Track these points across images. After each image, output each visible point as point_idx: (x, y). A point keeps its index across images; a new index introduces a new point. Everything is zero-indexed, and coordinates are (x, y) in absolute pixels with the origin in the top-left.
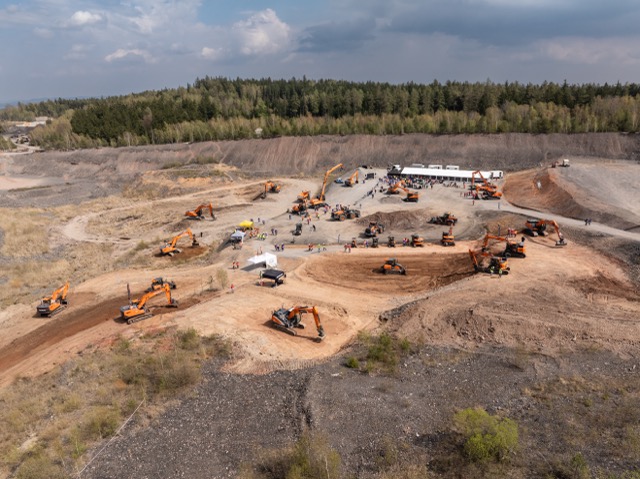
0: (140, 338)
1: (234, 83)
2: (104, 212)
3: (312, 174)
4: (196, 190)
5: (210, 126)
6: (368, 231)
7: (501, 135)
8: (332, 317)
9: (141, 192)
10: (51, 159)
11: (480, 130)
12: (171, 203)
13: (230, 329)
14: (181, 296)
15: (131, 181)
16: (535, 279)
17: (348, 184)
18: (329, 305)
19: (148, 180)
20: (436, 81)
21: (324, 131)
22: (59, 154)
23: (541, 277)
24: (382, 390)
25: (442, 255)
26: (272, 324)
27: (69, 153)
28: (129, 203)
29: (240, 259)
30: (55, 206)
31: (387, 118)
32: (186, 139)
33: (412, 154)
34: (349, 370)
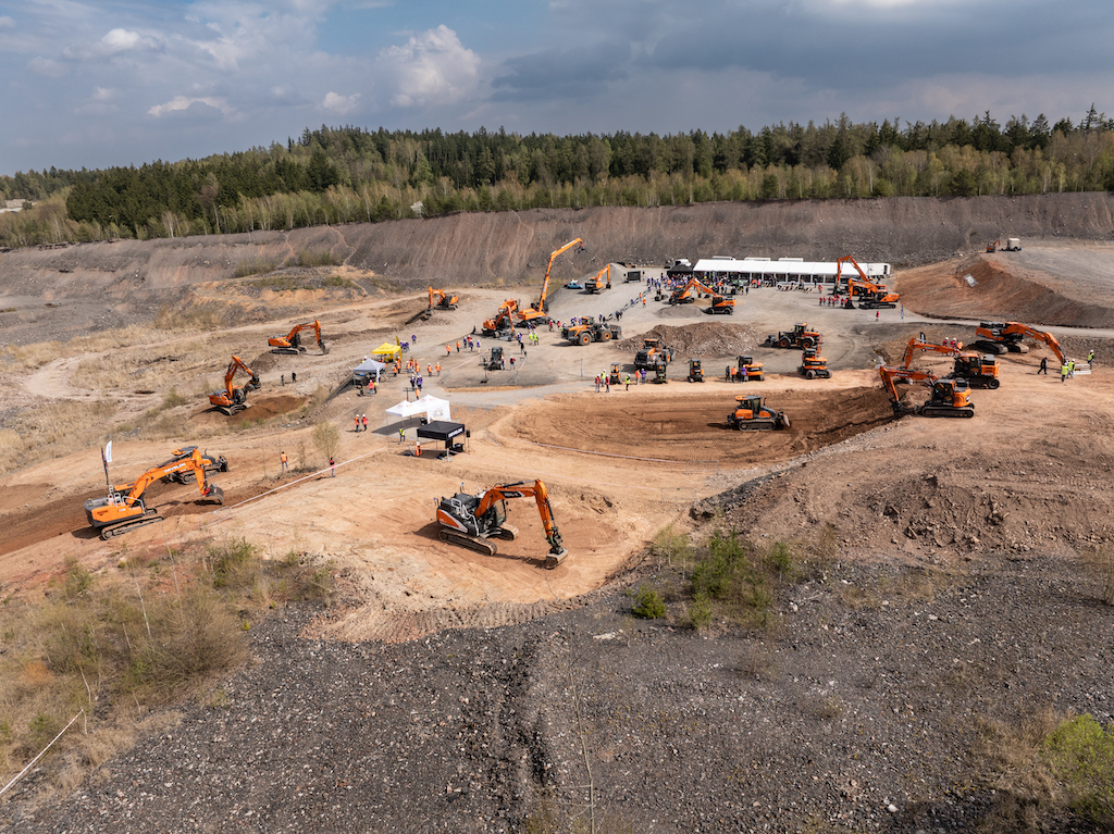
0: (120, 567)
1: (374, 137)
2: (113, 351)
3: (522, 279)
4: (297, 311)
5: (325, 200)
6: (641, 357)
7: (880, 202)
8: (577, 514)
9: (189, 318)
10: (21, 263)
11: (839, 194)
12: (245, 334)
13: (336, 543)
14: (235, 485)
15: (172, 302)
16: (1040, 425)
17: (591, 289)
18: (569, 492)
19: (204, 296)
20: (742, 128)
21: (541, 202)
22: (36, 254)
23: (1051, 420)
24: (744, 672)
25: (807, 395)
26: (438, 532)
27: (57, 253)
28: (163, 336)
29: (372, 413)
30: (20, 345)
31: (659, 181)
32: (279, 224)
33: (712, 240)
34: (643, 624)
